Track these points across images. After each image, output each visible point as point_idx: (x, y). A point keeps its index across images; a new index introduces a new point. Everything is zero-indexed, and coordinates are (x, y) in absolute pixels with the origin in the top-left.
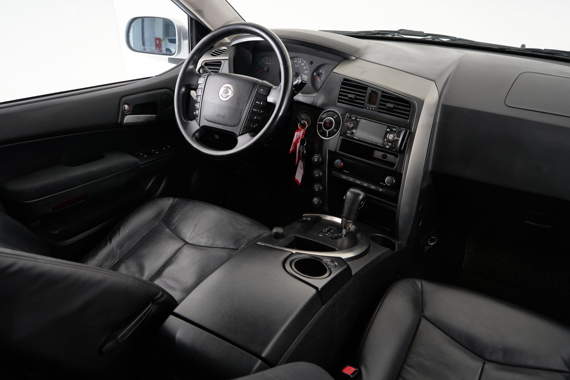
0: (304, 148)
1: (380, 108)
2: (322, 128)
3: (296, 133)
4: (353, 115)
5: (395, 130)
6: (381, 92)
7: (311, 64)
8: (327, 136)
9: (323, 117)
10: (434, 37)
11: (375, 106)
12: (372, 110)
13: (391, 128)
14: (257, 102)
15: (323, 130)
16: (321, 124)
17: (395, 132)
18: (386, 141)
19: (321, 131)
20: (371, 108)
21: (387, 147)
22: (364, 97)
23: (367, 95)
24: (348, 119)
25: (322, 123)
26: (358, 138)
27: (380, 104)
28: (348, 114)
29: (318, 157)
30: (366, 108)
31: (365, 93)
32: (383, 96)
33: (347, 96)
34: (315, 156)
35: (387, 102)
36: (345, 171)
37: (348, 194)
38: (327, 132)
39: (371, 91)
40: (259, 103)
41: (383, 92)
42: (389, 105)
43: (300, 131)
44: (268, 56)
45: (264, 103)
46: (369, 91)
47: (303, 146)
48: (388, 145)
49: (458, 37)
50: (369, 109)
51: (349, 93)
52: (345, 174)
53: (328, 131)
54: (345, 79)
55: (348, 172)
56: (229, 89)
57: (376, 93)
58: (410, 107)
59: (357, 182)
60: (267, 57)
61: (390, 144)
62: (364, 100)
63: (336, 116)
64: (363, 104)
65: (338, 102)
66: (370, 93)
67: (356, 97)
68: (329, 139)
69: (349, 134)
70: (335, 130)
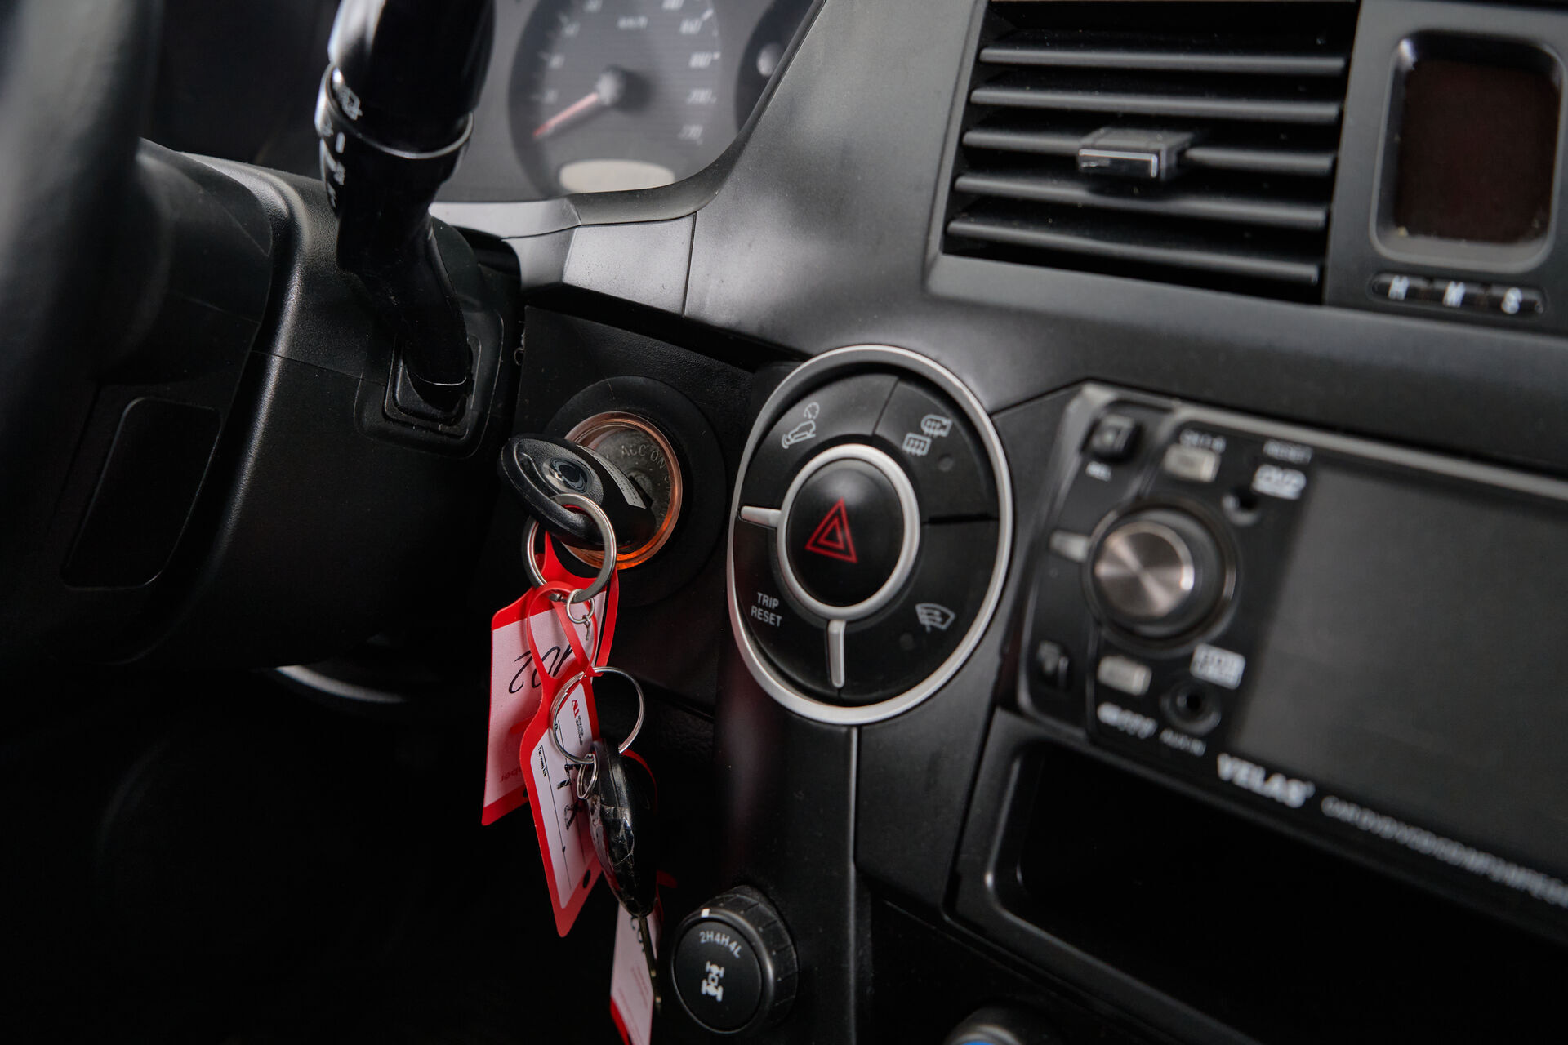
0: (624, 774)
2: (775, 587)
3: (505, 641)
4: (1186, 412)
8: (838, 679)
11: (1525, 257)
12: (1482, 309)
15: (788, 607)
16: (767, 533)
19: (767, 607)
20: (1454, 294)
22: (1320, 138)
23: (1363, 113)
24: (1097, 470)
25: (776, 517)
26: (1294, 793)
28: (1097, 396)
29: (735, 948)
30: (1376, 300)
31: (1334, 85)
33: (1063, 166)
34: (708, 936)
38: (837, 629)
39: (1426, 41)
43: (551, 607)
46: (1387, 47)
47: (613, 760)
50: (1426, 304)
51: (1092, 121)
53: (850, 623)
57: (1516, 58)
62: (1318, 189)
63: (937, 426)
64: (1309, 244)
65: (956, 245)
66: (1407, 84)
67: (1200, 154)
68: (860, 727)
69: (1123, 700)
70: (927, 615)
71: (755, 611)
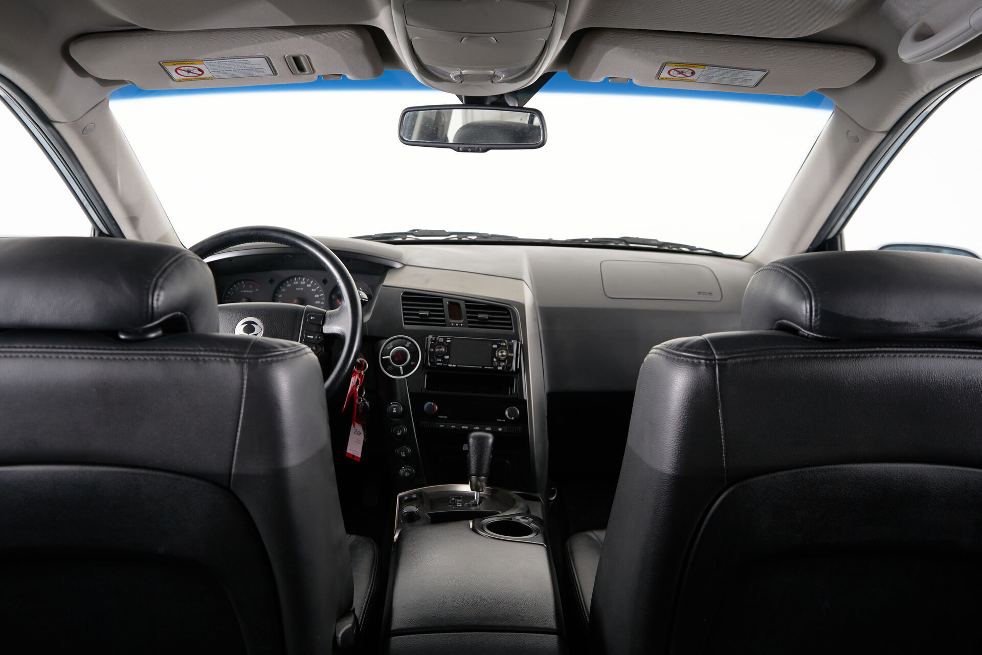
0: (364, 399)
1: (469, 322)
2: (390, 365)
4: (439, 336)
5: (505, 344)
6: (464, 302)
7: (325, 284)
8: (402, 373)
9: (388, 348)
10: (460, 236)
11: (462, 321)
12: (459, 326)
13: (498, 343)
14: (308, 336)
15: (393, 367)
16: (388, 359)
17: (505, 346)
18: (497, 361)
19: (390, 368)
20: (457, 325)
21: (500, 368)
22: (443, 311)
23: (446, 308)
24: (432, 343)
25: (389, 357)
26: (455, 366)
27: (468, 317)
28: (430, 337)
29: (397, 406)
30: (451, 326)
31: (442, 306)
32: (467, 307)
34: (392, 406)
35: (477, 313)
36: (442, 417)
37: (471, 440)
38: (401, 368)
39: (450, 302)
40: (312, 337)
41: (466, 301)
42: (480, 316)
44: (245, 280)
45: (320, 336)
46: (446, 302)
47: (362, 397)
48: (500, 366)
49: (490, 233)
50: (455, 326)
51: (418, 310)
52: (443, 421)
53: (402, 366)
54: (405, 293)
55: (446, 417)
56: (254, 325)
57: (458, 305)
58: (509, 314)
59: (463, 427)
60: (243, 282)
61: (504, 364)
62: (443, 316)
63: (409, 343)
64: (444, 321)
65: (405, 324)
66: (449, 306)
67: (431, 313)
68: (407, 378)
69: (439, 362)
70: (412, 363)
71: (388, 369)
